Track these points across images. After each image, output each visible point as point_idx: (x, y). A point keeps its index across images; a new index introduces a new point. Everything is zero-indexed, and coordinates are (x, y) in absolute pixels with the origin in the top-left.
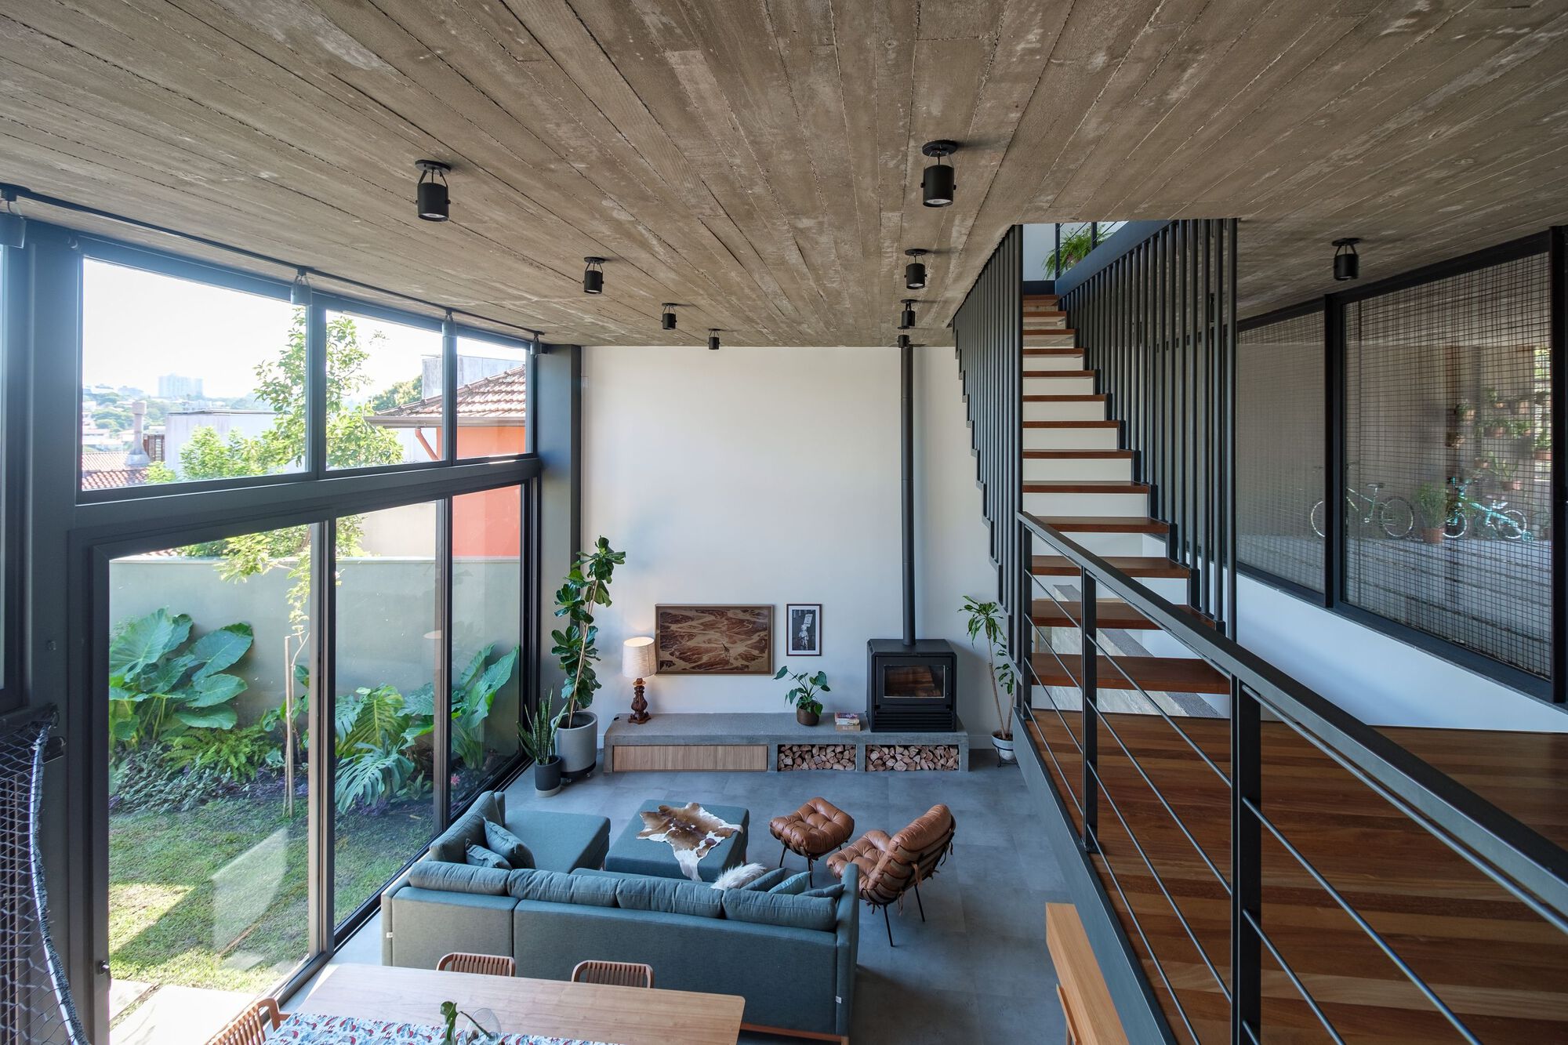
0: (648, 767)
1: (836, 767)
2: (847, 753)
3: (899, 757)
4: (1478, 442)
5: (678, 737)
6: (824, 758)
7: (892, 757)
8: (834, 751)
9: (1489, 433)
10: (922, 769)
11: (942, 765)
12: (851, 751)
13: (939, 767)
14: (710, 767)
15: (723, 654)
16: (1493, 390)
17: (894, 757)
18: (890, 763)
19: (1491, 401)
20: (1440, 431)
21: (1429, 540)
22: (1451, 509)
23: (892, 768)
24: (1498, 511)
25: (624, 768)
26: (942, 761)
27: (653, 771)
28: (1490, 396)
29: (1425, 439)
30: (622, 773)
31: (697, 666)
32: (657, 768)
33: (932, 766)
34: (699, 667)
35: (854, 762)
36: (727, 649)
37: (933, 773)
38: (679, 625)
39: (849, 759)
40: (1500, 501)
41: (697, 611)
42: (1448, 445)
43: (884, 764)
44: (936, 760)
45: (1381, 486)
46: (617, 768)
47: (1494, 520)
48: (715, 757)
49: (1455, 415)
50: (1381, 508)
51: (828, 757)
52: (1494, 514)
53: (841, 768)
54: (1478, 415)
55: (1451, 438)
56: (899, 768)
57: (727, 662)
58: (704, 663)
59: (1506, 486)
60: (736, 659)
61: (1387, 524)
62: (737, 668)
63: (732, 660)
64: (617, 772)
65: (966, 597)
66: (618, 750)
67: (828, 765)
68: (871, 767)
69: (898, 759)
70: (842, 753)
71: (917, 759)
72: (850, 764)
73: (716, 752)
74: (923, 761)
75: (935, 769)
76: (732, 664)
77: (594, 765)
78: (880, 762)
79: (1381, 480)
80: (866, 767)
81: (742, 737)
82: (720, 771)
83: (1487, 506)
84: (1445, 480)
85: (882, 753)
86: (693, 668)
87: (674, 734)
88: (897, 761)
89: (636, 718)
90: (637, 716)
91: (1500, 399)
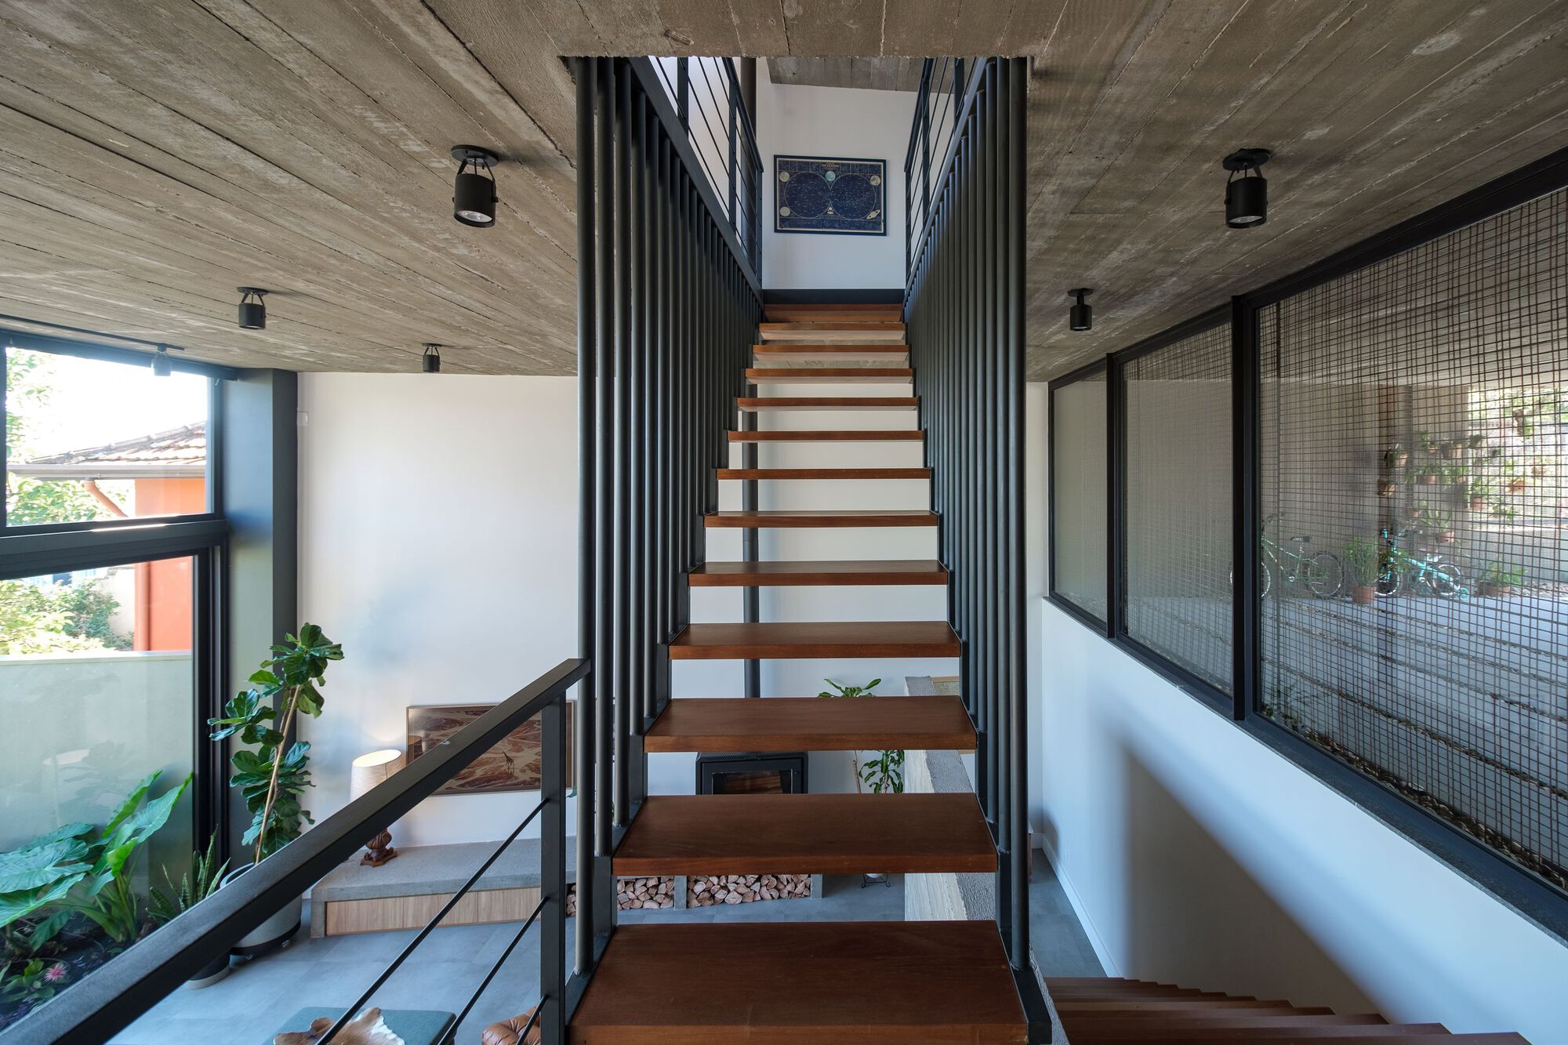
0: (378, 926)
1: (648, 905)
2: (663, 886)
3: (731, 887)
4: (1409, 489)
5: (421, 885)
6: (632, 896)
7: (722, 887)
8: (645, 885)
9: (1422, 480)
10: (762, 899)
11: (789, 892)
12: (669, 883)
13: (785, 894)
14: (469, 919)
15: (505, 766)
16: (1426, 433)
17: (725, 887)
18: (720, 896)
19: (1423, 446)
20: (1372, 478)
21: (1359, 600)
22: (1384, 565)
23: (724, 901)
24: (1433, 565)
25: (342, 930)
26: (789, 887)
27: (384, 932)
28: (1423, 440)
29: (1355, 488)
30: (339, 937)
31: (468, 783)
32: (390, 927)
33: (775, 894)
34: (471, 784)
35: (672, 897)
36: (509, 760)
37: (777, 902)
38: (443, 732)
39: (666, 894)
40: (1433, 554)
41: (467, 713)
42: (1380, 493)
43: (713, 896)
44: (781, 887)
45: (1307, 539)
46: (331, 930)
47: (1428, 575)
48: (477, 905)
49: (1387, 460)
50: (1306, 566)
51: (638, 893)
52: (1429, 568)
53: (655, 906)
54: (1410, 461)
55: (1382, 486)
56: (732, 901)
57: (510, 776)
58: (477, 780)
59: (1439, 538)
60: (523, 771)
61: (1313, 582)
62: (524, 782)
63: (517, 773)
64: (332, 936)
65: (827, 680)
66: (333, 908)
67: (637, 904)
68: (695, 903)
69: (731, 889)
70: (656, 887)
71: (756, 887)
72: (667, 900)
73: (477, 899)
74: (764, 889)
75: (780, 897)
76: (517, 778)
77: (298, 925)
78: (706, 895)
79: (1307, 533)
80: (688, 902)
81: (515, 878)
82: (483, 924)
83: (1421, 561)
84: (1376, 532)
85: (709, 884)
86: (462, 785)
87: (417, 880)
88: (729, 892)
89: (371, 858)
90: (374, 855)
91: (1433, 443)
